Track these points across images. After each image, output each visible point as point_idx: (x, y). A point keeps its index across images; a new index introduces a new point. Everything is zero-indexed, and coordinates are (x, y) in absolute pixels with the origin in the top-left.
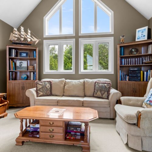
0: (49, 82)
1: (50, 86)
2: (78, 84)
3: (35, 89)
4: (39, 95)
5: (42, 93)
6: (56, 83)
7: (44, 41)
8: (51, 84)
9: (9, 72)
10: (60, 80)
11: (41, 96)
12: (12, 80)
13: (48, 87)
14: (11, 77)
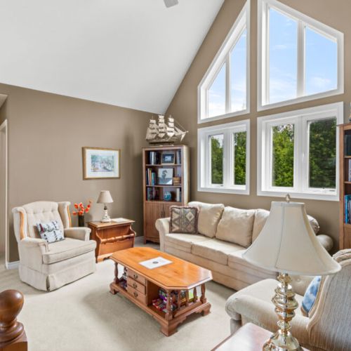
0: (194, 208)
1: (193, 217)
2: (241, 218)
3: (169, 219)
4: (173, 230)
5: (177, 228)
6: (205, 212)
7: (199, 130)
8: (196, 213)
9: (147, 187)
10: (214, 205)
11: (176, 232)
12: (152, 199)
13: (190, 217)
14: (149, 195)
